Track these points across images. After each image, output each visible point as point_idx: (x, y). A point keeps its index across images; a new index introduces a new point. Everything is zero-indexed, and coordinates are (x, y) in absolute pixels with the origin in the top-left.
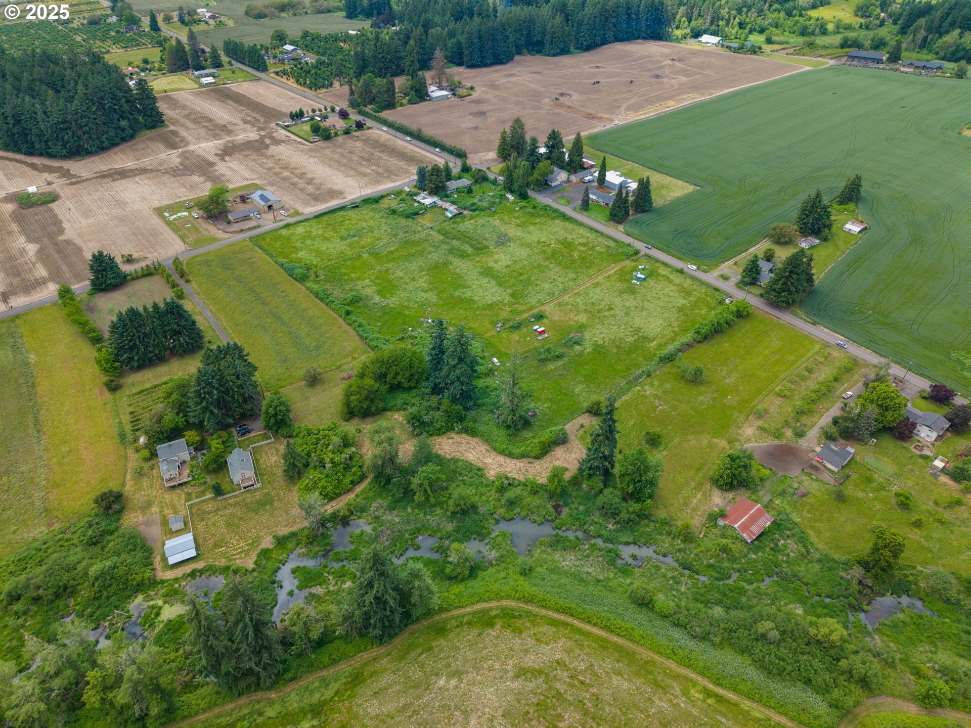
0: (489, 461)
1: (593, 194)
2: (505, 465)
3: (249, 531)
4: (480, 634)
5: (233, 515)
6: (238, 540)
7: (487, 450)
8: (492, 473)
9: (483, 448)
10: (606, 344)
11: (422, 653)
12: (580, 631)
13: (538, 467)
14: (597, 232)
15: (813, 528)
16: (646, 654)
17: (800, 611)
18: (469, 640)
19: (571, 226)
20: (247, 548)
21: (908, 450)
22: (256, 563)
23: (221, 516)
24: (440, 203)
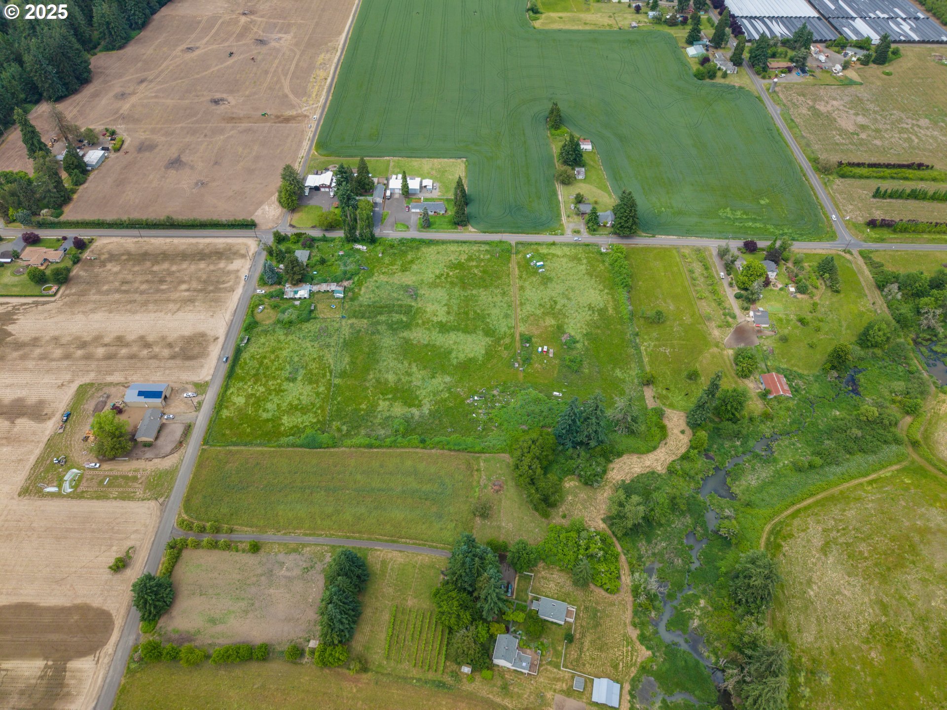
0: (648, 463)
1: (414, 208)
2: (658, 457)
3: (615, 638)
4: (784, 555)
5: (593, 642)
6: (619, 650)
7: (639, 458)
8: (659, 468)
9: (635, 458)
10: (589, 330)
11: (783, 592)
12: (806, 508)
13: (672, 443)
14: (465, 242)
15: (793, 365)
16: (835, 490)
17: (838, 413)
18: (786, 563)
19: (440, 248)
20: (630, 648)
21: (771, 290)
22: (648, 648)
23: (588, 650)
24: (315, 288)
